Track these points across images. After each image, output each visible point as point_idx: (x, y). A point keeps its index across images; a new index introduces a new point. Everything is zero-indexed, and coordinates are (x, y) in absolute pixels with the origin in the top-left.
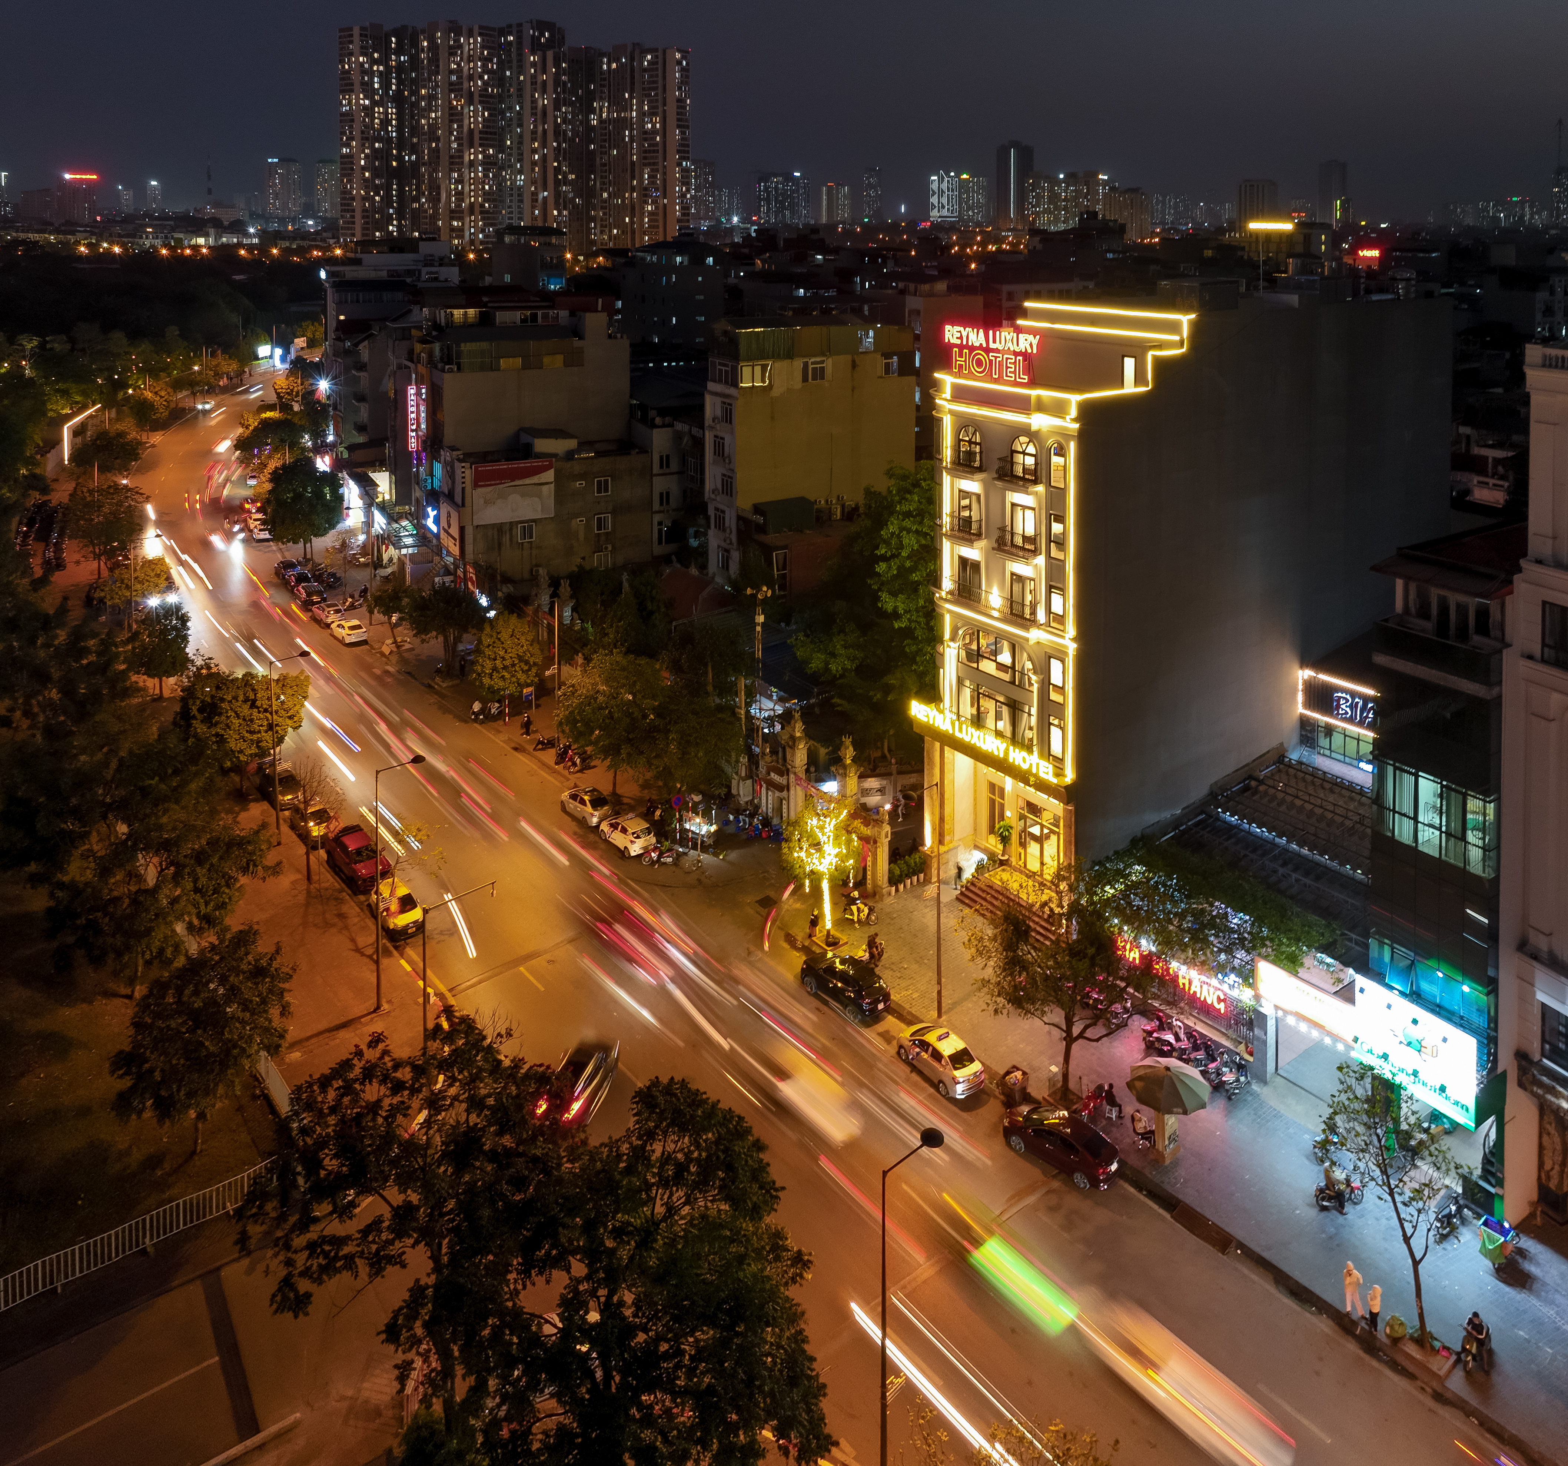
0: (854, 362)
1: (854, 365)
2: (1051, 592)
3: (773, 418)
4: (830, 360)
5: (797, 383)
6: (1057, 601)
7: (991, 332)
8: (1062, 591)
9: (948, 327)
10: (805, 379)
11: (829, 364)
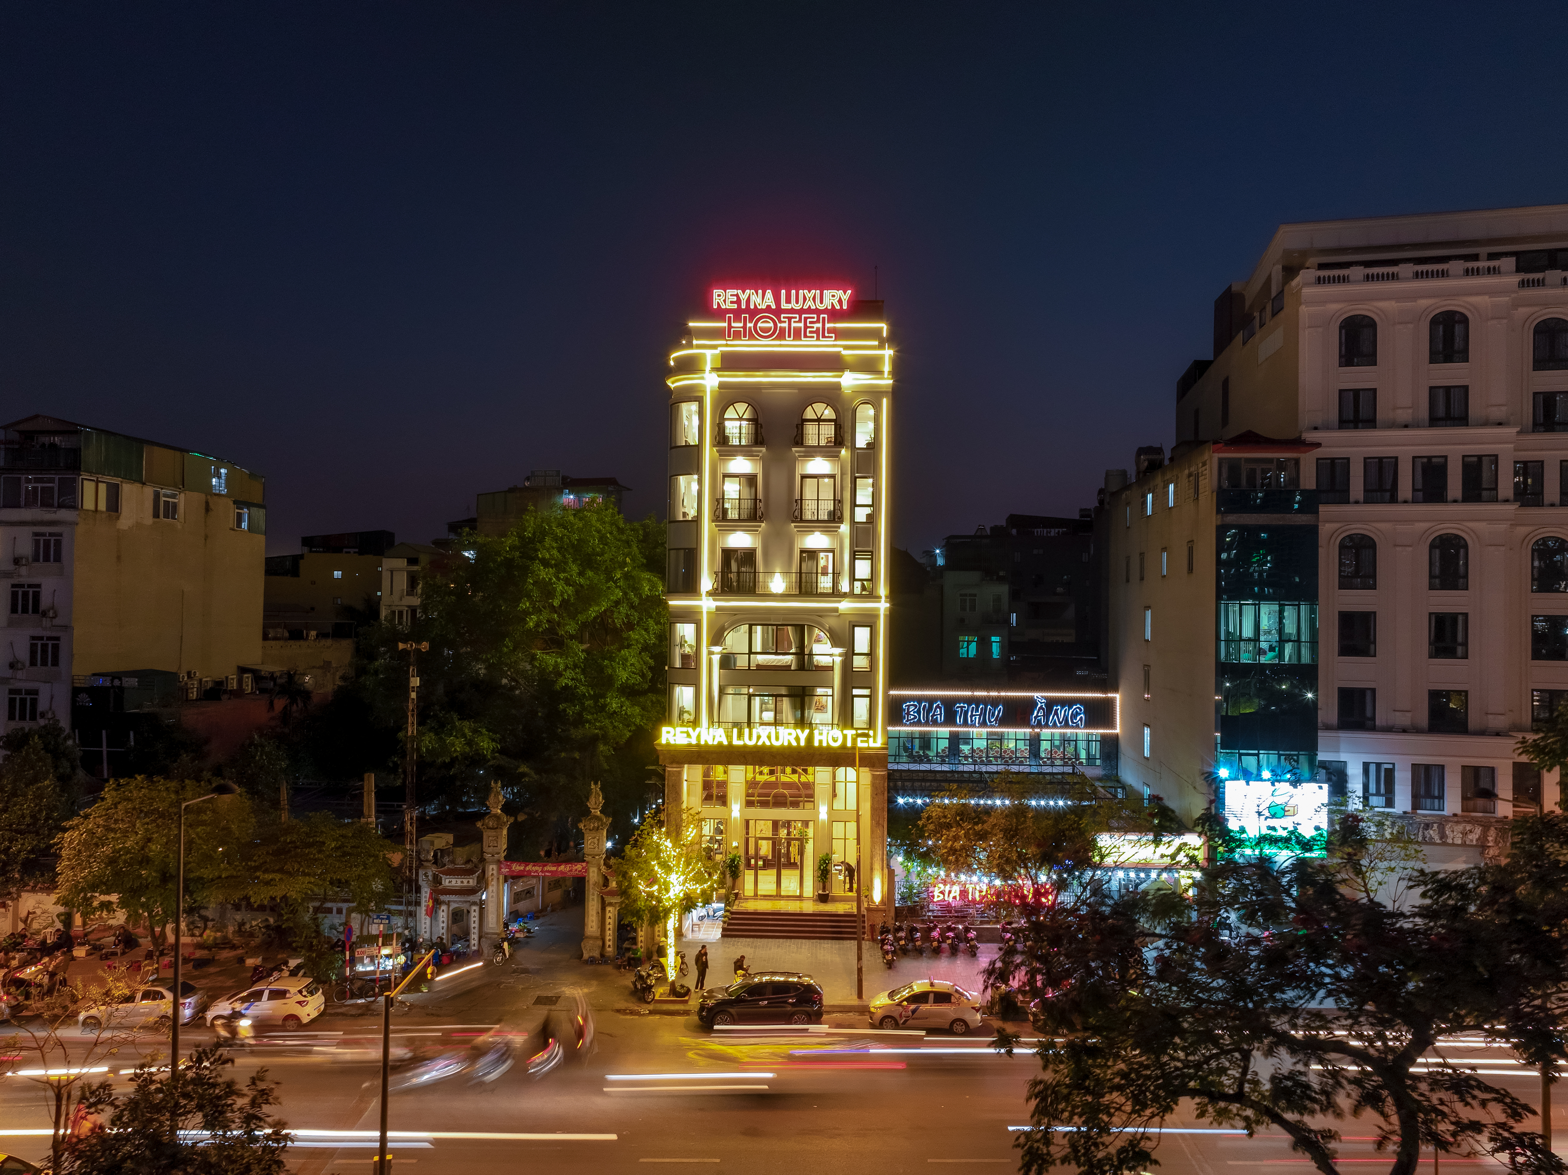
0: (207, 503)
1: (207, 509)
2: (855, 559)
3: (119, 558)
4: (182, 495)
5: (149, 520)
6: (863, 568)
7: (783, 292)
8: (872, 556)
9: (716, 292)
10: (156, 515)
11: (181, 500)
